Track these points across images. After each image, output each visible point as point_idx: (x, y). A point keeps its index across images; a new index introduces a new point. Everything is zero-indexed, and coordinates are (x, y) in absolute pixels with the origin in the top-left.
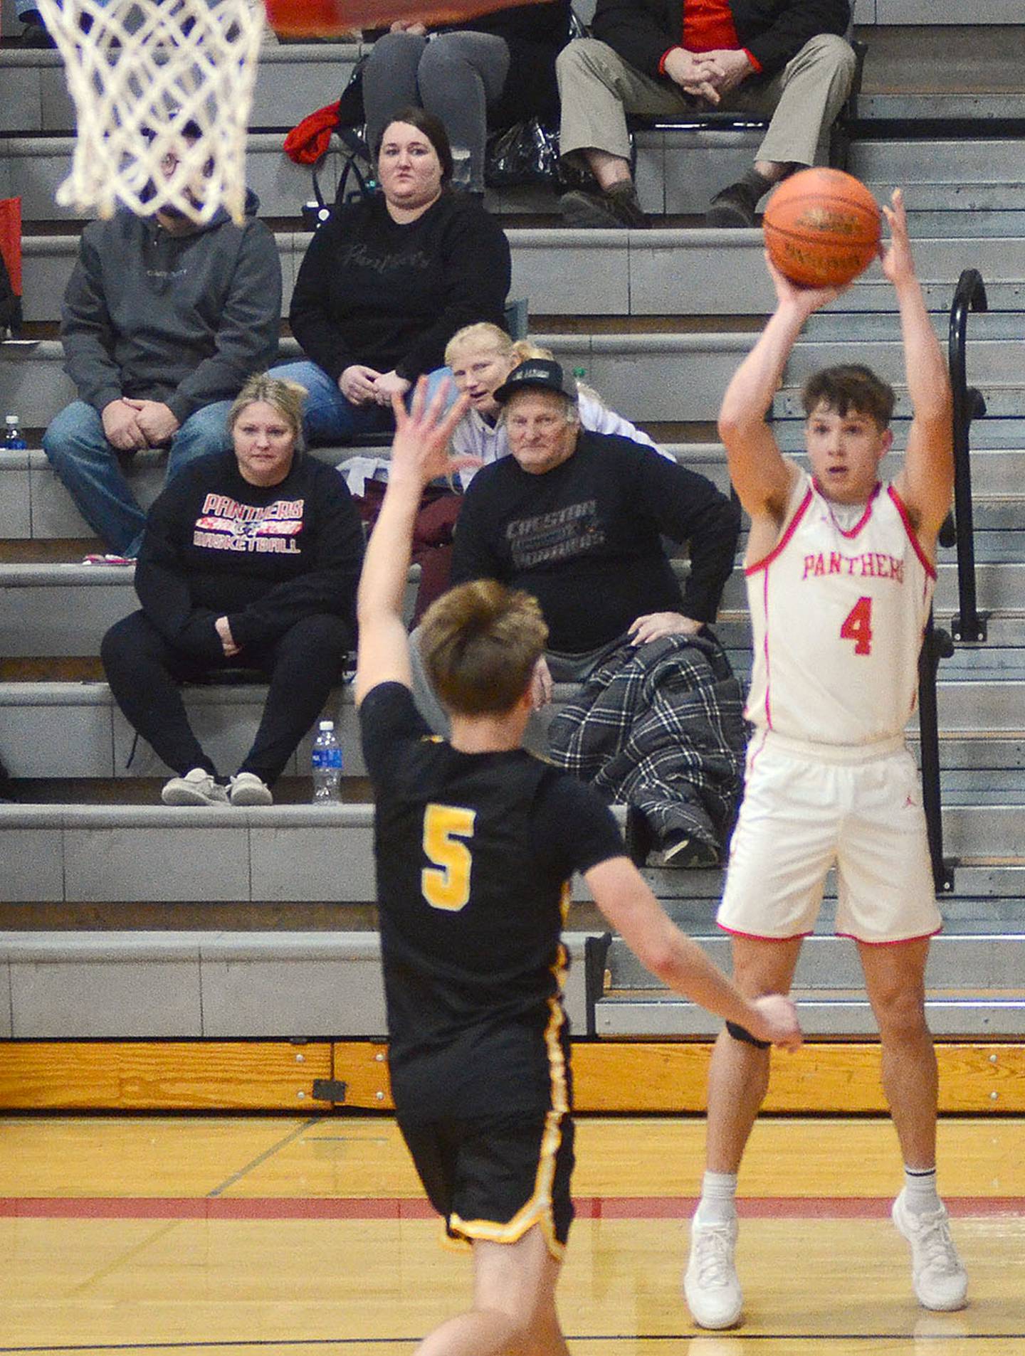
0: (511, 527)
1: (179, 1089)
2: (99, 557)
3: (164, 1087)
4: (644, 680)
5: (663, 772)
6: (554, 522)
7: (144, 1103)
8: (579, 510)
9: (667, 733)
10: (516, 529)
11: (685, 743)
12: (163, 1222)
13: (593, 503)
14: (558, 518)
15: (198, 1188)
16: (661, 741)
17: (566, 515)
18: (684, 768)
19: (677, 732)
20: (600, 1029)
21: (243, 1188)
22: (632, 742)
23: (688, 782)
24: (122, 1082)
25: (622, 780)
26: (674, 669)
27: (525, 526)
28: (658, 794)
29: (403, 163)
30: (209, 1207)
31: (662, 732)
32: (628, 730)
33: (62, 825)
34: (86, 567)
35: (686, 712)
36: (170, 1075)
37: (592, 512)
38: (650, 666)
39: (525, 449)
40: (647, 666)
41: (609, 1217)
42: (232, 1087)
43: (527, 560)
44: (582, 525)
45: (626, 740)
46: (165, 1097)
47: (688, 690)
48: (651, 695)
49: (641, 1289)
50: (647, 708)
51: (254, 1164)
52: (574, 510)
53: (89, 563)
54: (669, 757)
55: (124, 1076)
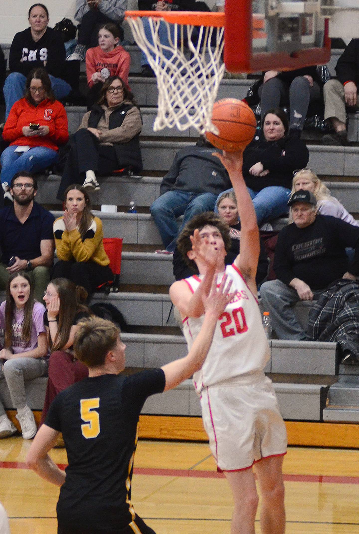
0: (293, 247)
1: (180, 432)
2: (160, 251)
3: (176, 432)
4: (342, 298)
5: (347, 329)
6: (308, 245)
7: (168, 437)
8: (317, 241)
9: (348, 317)
10: (295, 247)
11: (355, 320)
12: (173, 478)
13: (321, 239)
14: (309, 243)
15: (186, 466)
16: (347, 319)
17: (312, 243)
18: (354, 328)
19: (352, 316)
20: (324, 418)
21: (201, 467)
22: (337, 319)
23: (355, 334)
24: (161, 430)
25: (333, 333)
26: (352, 294)
27: (299, 246)
28: (344, 337)
29: (271, 128)
30: (190, 473)
31: (347, 316)
32: (335, 314)
33: (144, 342)
34: (156, 254)
35: (355, 309)
36: (177, 428)
37: (321, 241)
38: (344, 293)
39: (298, 219)
40: (343, 293)
41: (324, 482)
42: (198, 433)
43: (299, 258)
44: (317, 247)
45: (335, 318)
46: (176, 435)
47: (356, 302)
48: (344, 303)
49: (335, 507)
50: (342, 308)
51: (205, 459)
52: (315, 241)
53: (157, 252)
54: (349, 325)
55: (162, 427)
